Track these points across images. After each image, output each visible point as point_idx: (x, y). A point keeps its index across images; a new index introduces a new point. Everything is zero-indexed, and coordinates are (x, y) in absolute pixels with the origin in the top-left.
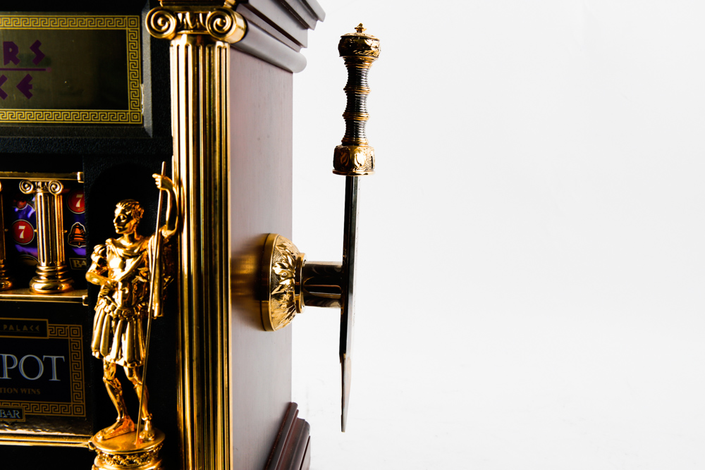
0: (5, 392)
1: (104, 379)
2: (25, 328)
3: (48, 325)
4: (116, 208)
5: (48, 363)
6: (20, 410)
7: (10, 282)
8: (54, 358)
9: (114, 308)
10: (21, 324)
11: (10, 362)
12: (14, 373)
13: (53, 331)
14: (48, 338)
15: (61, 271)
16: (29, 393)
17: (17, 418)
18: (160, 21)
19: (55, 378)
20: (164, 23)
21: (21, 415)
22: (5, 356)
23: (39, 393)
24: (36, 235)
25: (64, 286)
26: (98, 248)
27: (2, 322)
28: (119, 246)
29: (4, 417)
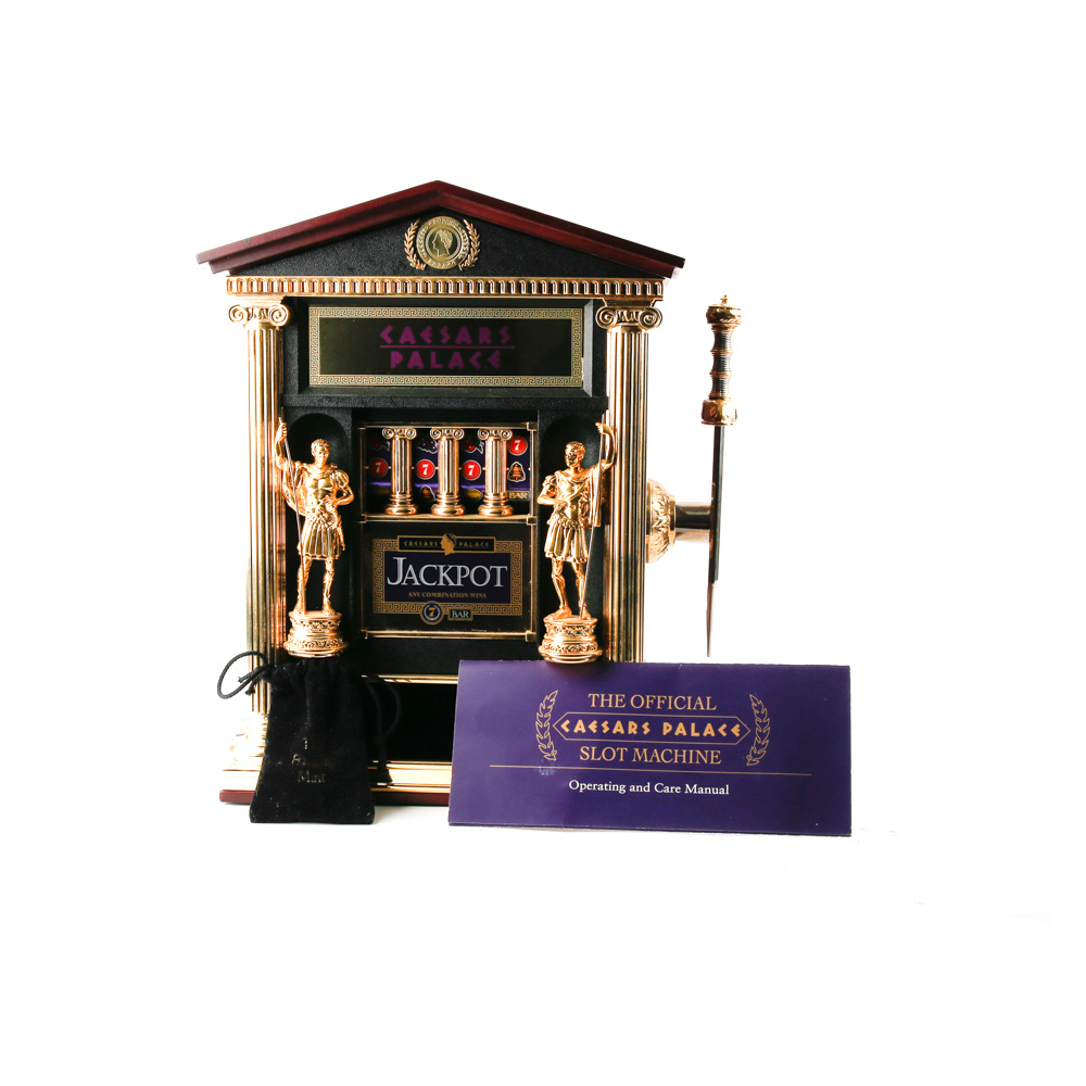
0: (457, 596)
1: (553, 576)
2: (477, 545)
3: (495, 541)
4: (565, 448)
5: (493, 572)
6: (469, 611)
7: (462, 509)
8: (499, 568)
9: (565, 521)
10: (474, 541)
11: (463, 572)
12: (466, 581)
13: (500, 546)
14: (495, 552)
15: (503, 500)
16: (477, 597)
17: (466, 617)
18: (606, 317)
19: (499, 585)
20: (609, 317)
21: (469, 615)
22: (459, 567)
23: (485, 597)
24: (484, 472)
25: (507, 512)
26: (549, 478)
27: (458, 540)
28: (567, 475)
29: (456, 617)
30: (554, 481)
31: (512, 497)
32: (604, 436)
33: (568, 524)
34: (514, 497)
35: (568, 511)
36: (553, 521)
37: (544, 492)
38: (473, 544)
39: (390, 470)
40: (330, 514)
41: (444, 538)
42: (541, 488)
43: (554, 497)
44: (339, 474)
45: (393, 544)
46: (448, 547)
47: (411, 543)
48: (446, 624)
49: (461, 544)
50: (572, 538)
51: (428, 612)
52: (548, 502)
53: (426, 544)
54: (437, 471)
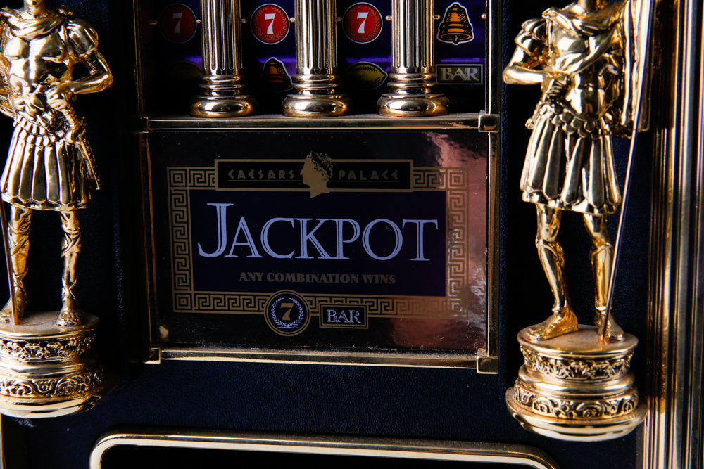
0: (337, 281)
2: (374, 175)
3: (412, 168)
5: (410, 232)
6: (361, 310)
7: (345, 103)
8: (420, 224)
9: (569, 118)
10: (368, 168)
11: (348, 231)
12: (354, 249)
13: (421, 178)
14: (411, 190)
15: (429, 81)
16: (377, 282)
17: (355, 322)
19: (420, 257)
21: (361, 318)
22: (340, 222)
23: (393, 281)
24: (388, 25)
25: (436, 107)
26: (528, 26)
27: (337, 167)
28: (571, 16)
29: (334, 321)
30: (542, 32)
31: (447, 76)
33: (576, 124)
34: (452, 77)
36: (541, 119)
37: (518, 56)
38: (368, 175)
39: (200, 25)
41: (308, 163)
42: (513, 47)
43: (539, 68)
44: (75, 29)
45: (208, 177)
46: (315, 180)
47: (241, 174)
48: (315, 337)
49: (342, 174)
51: (280, 312)
52: (530, 78)
53: (271, 174)
54: (293, 24)
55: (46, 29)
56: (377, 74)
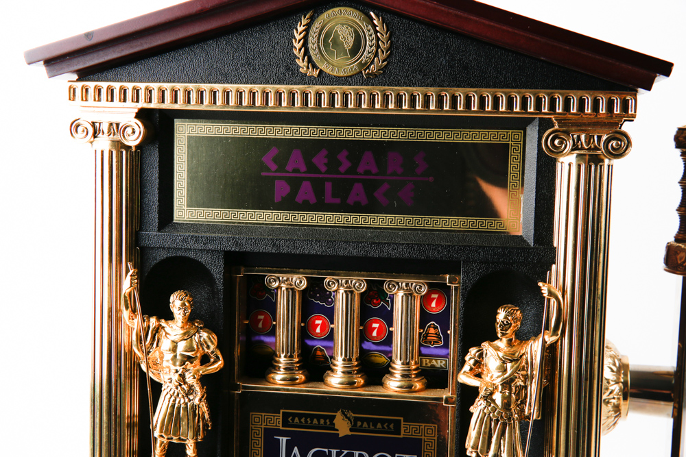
2: (379, 426)
3: (402, 423)
4: (497, 313)
7: (363, 379)
9: (494, 410)
10: (375, 421)
13: (407, 430)
14: (401, 436)
15: (415, 370)
18: (556, 142)
20: (561, 143)
22: (356, 453)
24: (391, 333)
25: (418, 386)
26: (473, 351)
27: (356, 419)
28: (497, 349)
30: (481, 356)
31: (426, 364)
32: (549, 300)
33: (498, 414)
34: (429, 365)
35: (498, 397)
36: (478, 408)
37: (466, 368)
38: (375, 425)
39: (275, 326)
40: (191, 387)
41: (339, 415)
43: (479, 376)
44: (205, 335)
45: (276, 420)
46: (343, 427)
47: (297, 420)
49: (359, 423)
50: (502, 434)
52: (472, 382)
53: (315, 421)
54: (332, 329)
55: (187, 336)
56: (383, 359)
